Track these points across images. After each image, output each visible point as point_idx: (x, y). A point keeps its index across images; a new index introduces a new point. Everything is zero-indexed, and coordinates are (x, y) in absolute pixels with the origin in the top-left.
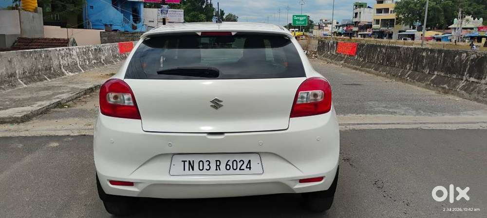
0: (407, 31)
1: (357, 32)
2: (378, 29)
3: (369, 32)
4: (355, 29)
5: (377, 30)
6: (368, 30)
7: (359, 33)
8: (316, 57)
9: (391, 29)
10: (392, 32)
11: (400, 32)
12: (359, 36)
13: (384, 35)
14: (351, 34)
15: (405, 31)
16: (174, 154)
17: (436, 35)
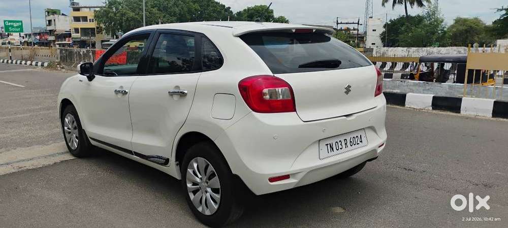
0: (111, 40)
1: (54, 41)
2: (77, 38)
3: (68, 41)
4: (51, 38)
5: (77, 40)
6: (67, 39)
7: (56, 43)
8: (63, 68)
9: (93, 39)
10: (95, 42)
11: (102, 41)
12: (57, 46)
13: (86, 44)
14: (46, 43)
15: (109, 41)
16: (320, 140)
17: (140, 45)
